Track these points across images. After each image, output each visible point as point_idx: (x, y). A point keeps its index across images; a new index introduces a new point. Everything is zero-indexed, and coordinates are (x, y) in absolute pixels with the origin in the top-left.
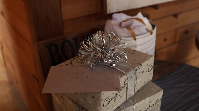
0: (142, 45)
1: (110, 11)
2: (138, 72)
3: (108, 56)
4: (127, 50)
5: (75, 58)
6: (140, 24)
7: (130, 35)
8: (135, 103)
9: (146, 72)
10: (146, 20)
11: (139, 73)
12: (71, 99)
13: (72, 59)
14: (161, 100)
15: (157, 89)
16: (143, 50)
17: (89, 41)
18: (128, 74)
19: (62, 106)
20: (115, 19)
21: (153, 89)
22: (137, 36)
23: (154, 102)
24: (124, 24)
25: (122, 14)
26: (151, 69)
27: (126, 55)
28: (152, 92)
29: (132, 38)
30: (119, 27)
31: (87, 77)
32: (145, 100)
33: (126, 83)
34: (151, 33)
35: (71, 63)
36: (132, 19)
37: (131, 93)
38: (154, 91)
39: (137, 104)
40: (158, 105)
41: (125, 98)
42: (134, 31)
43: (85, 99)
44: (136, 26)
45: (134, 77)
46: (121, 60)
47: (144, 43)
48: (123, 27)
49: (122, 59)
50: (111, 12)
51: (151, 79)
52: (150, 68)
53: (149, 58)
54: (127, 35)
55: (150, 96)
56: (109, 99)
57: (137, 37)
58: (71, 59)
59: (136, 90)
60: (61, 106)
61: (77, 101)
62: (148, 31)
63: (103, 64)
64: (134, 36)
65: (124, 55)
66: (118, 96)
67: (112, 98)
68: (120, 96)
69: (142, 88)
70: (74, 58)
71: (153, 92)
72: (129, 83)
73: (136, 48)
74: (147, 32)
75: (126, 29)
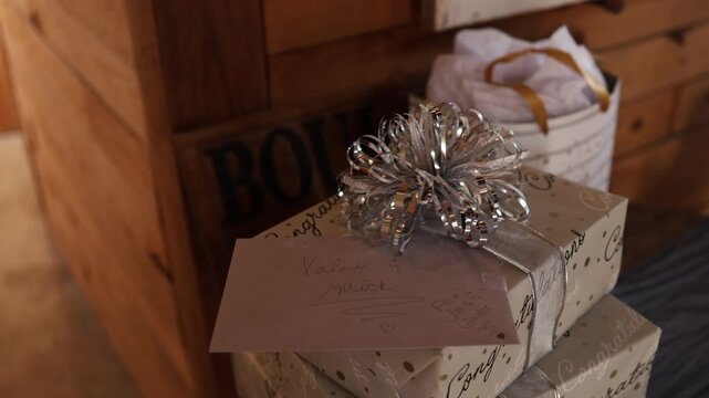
0: (569, 151)
1: (446, 21)
2: (571, 262)
3: (458, 202)
4: (523, 174)
5: (327, 205)
6: (565, 70)
7: (529, 115)
8: (560, 383)
9: (599, 260)
10: (583, 57)
11: (575, 267)
12: (313, 366)
13: (314, 209)
14: (650, 367)
15: (635, 324)
16: (569, 170)
17: (379, 140)
18: (536, 274)
19: (270, 384)
20: (467, 52)
21: (619, 325)
22: (553, 116)
23: (624, 376)
24: (500, 71)
25: (492, 33)
26: (616, 250)
27: (521, 194)
28: (618, 337)
29: (533, 127)
30: (484, 85)
31: (382, 286)
32: (596, 369)
33: (530, 306)
34: (604, 107)
35: (314, 228)
36: (534, 51)
37: (543, 341)
38: (628, 333)
39: (564, 385)
40: (637, 387)
41: (522, 363)
42: (542, 97)
43: (373, 372)
44: (548, 81)
45: (556, 285)
46: (504, 215)
47: (577, 144)
48: (498, 85)
49: (507, 214)
50: (451, 23)
51: (612, 285)
52: (613, 245)
53: (609, 210)
54: (513, 116)
55: (613, 354)
56: (468, 372)
57: (551, 123)
58: (309, 211)
59: (560, 331)
60: (266, 383)
61: (340, 375)
62: (593, 98)
63: (434, 231)
64: (541, 120)
65: (513, 195)
66: (499, 358)
67: (480, 370)
68: (506, 358)
69: (581, 322)
70: (320, 205)
71: (622, 336)
72: (538, 305)
73: (546, 162)
74: (588, 103)
75: (510, 92)
